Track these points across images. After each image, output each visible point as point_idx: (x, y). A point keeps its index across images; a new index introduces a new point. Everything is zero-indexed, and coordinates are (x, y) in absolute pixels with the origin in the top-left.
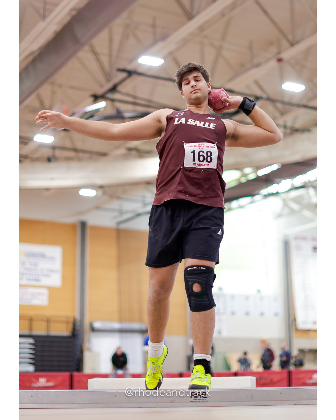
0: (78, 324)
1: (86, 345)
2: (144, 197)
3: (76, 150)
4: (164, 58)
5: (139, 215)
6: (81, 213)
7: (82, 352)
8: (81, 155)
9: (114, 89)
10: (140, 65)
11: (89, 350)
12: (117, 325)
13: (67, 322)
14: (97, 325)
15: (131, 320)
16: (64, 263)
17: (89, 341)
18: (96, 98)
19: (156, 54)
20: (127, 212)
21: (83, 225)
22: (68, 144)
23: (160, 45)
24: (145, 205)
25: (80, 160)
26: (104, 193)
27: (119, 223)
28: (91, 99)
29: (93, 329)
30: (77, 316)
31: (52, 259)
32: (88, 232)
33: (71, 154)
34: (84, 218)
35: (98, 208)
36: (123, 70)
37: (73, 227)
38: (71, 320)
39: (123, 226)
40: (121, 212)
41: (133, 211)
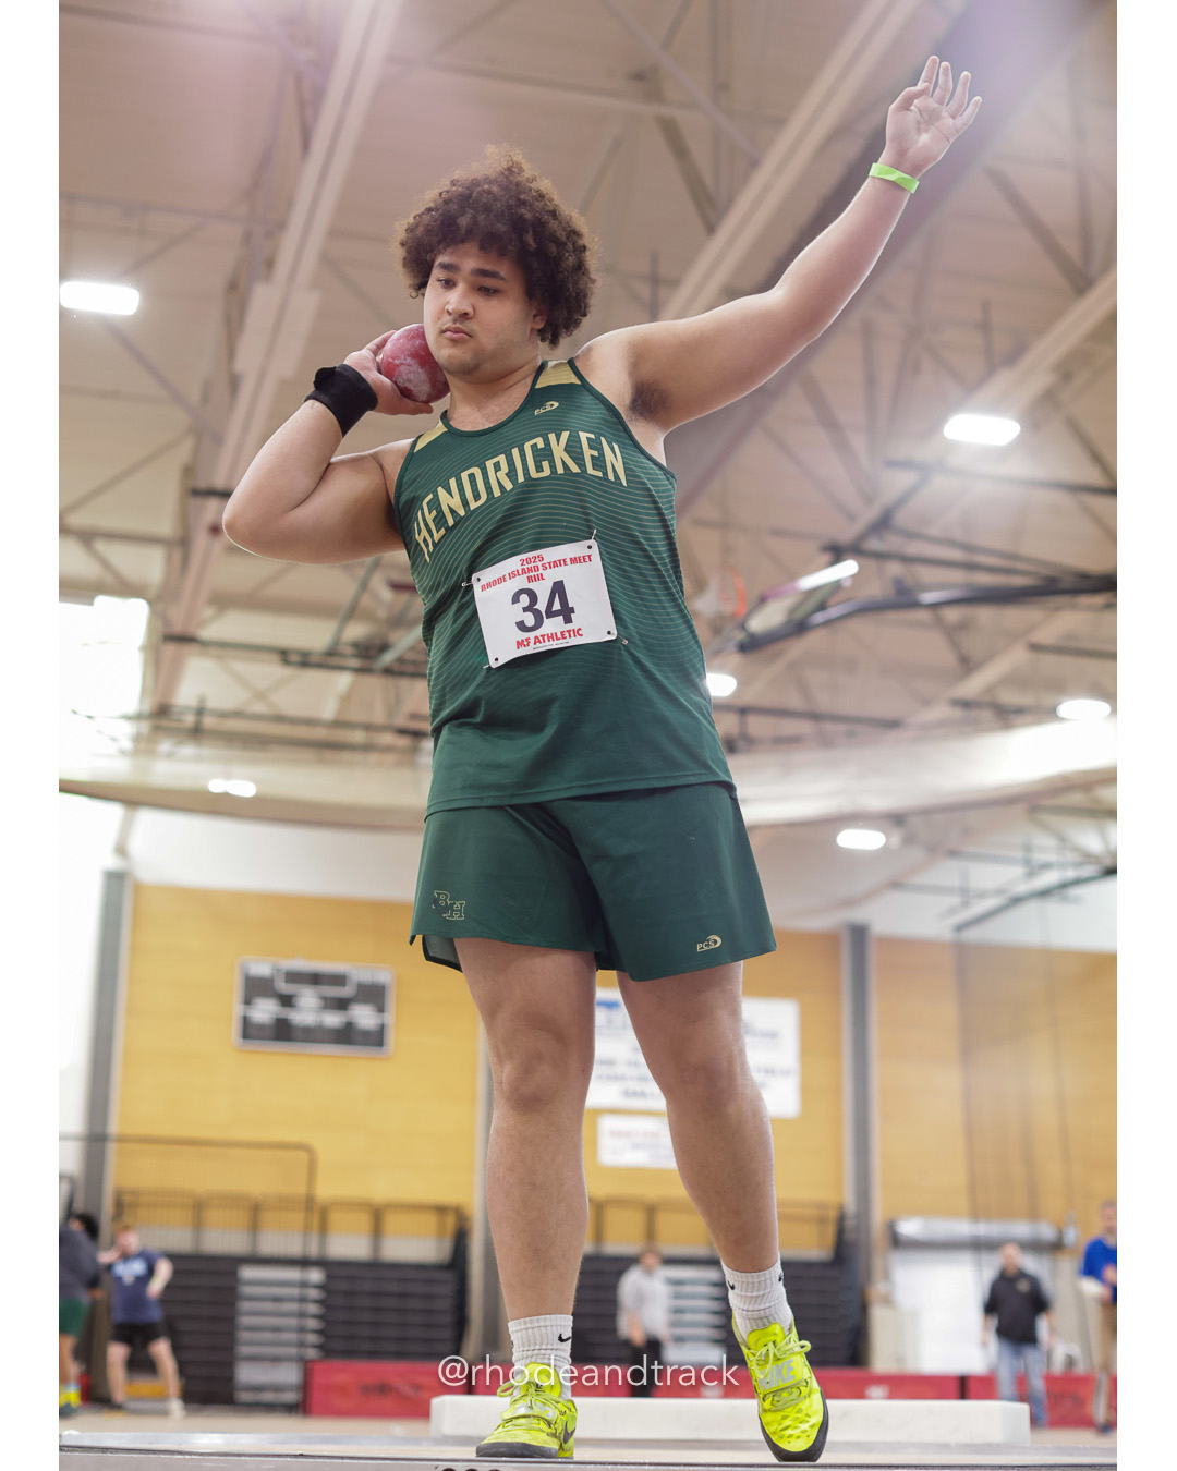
0: (850, 1223)
1: (878, 1289)
2: (1028, 848)
3: (815, 716)
4: (1020, 420)
5: (1017, 901)
6: (850, 902)
7: (864, 1308)
8: (829, 727)
9: (883, 524)
10: (952, 446)
11: (888, 1301)
12: (963, 1228)
13: (822, 1221)
14: (909, 1228)
15: (1006, 1214)
16: (806, 1049)
17: (887, 1276)
18: (837, 553)
19: (995, 408)
20: (982, 895)
21: (859, 934)
22: (795, 702)
23: (1004, 378)
24: (1033, 870)
25: (826, 742)
26: (909, 840)
27: (960, 928)
28: (827, 557)
29: (897, 1242)
30: (849, 1200)
31: (772, 1035)
32: (873, 955)
33: (803, 727)
34: (859, 915)
35: (896, 885)
36: (907, 465)
37: (829, 940)
38: (832, 1214)
39: (972, 935)
40: (966, 894)
41: (999, 892)
